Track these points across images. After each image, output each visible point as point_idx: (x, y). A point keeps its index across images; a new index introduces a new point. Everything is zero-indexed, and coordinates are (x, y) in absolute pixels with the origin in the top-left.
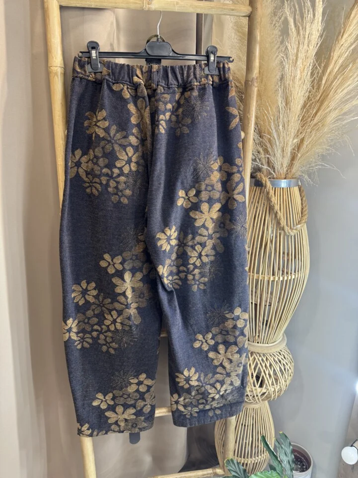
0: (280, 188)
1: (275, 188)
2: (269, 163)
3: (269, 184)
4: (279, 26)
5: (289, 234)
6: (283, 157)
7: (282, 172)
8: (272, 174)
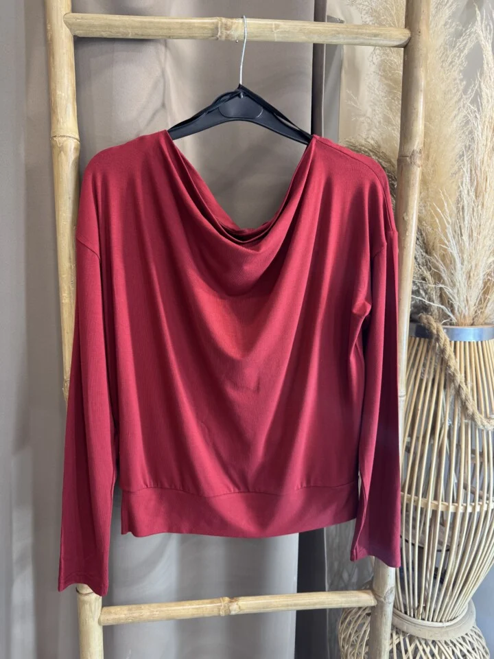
0: (465, 342)
1: (455, 343)
2: (443, 298)
3: (443, 334)
5: (484, 426)
6: (469, 287)
7: (467, 314)
8: (449, 316)
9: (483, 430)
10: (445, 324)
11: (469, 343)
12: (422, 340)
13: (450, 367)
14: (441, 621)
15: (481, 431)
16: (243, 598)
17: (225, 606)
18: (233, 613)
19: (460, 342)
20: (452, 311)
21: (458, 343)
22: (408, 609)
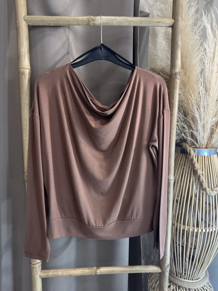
0: (202, 156)
1: (198, 156)
2: (192, 136)
3: (192, 152)
4: (199, 33)
5: (210, 194)
6: (204, 132)
7: (203, 143)
8: (196, 144)
9: (210, 196)
10: (193, 148)
11: (204, 156)
12: (183, 155)
13: (195, 167)
14: (192, 280)
15: (209, 196)
16: (102, 267)
17: (94, 271)
18: (98, 274)
19: (200, 156)
20: (197, 142)
21: (199, 156)
22: (178, 274)
